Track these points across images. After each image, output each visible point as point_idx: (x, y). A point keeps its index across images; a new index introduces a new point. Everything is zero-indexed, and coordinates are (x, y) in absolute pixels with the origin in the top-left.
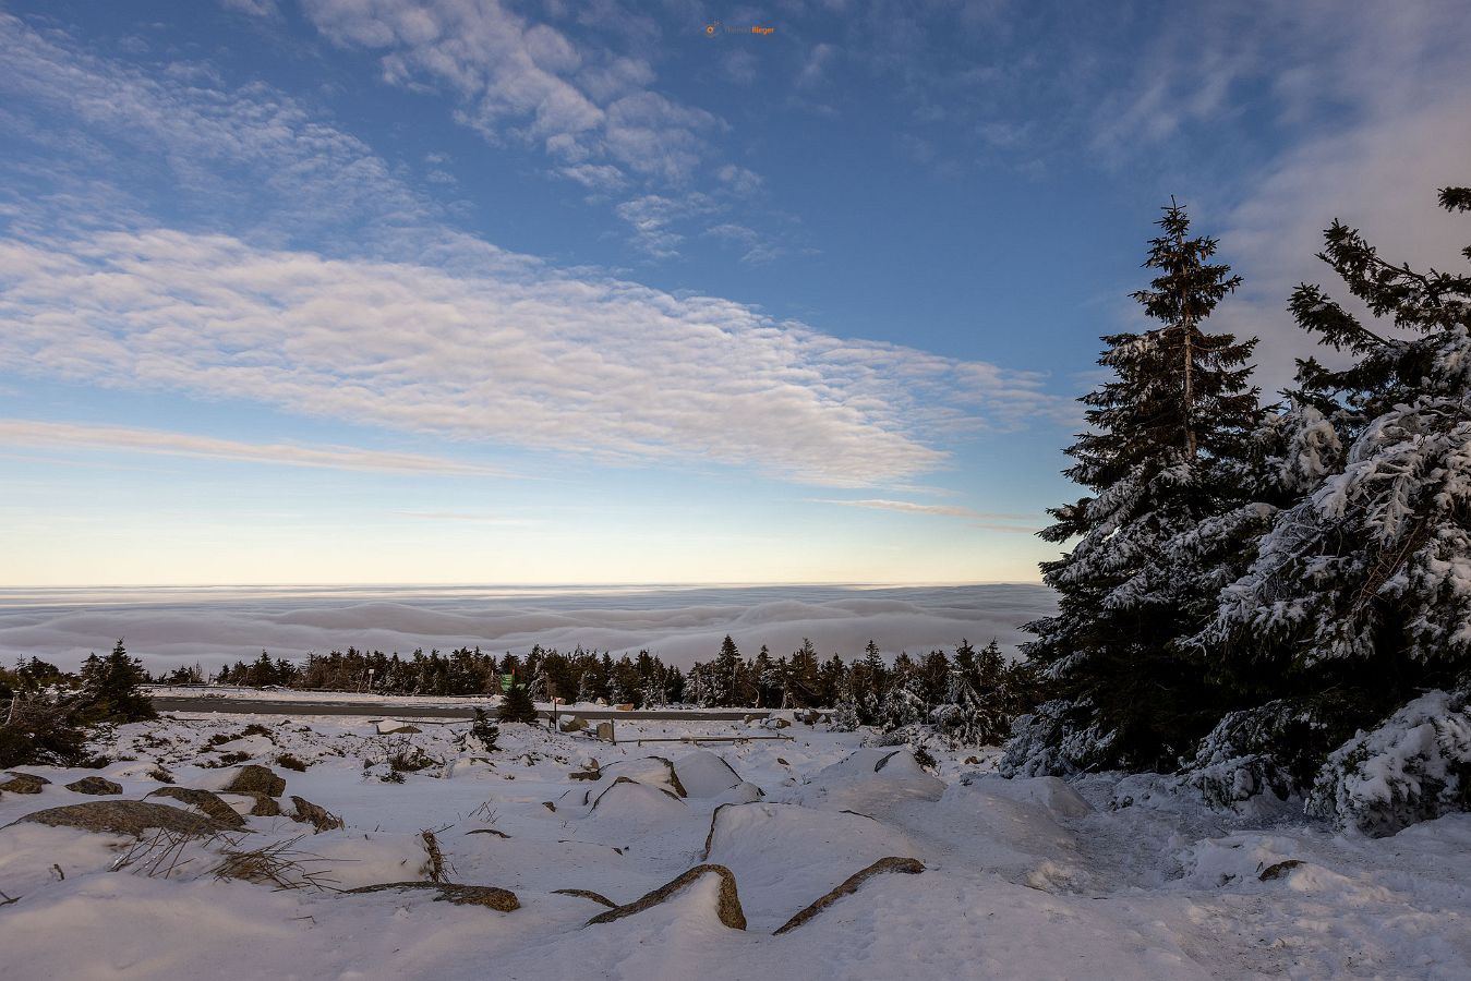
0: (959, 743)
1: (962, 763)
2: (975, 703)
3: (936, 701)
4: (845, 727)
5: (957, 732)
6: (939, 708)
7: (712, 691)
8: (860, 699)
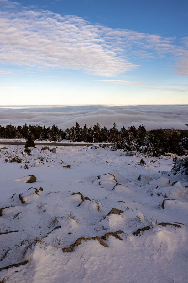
0: (147, 156)
1: (150, 162)
2: (152, 146)
3: (141, 145)
4: (114, 149)
5: (146, 153)
6: (142, 147)
7: (74, 137)
8: (118, 142)
